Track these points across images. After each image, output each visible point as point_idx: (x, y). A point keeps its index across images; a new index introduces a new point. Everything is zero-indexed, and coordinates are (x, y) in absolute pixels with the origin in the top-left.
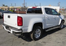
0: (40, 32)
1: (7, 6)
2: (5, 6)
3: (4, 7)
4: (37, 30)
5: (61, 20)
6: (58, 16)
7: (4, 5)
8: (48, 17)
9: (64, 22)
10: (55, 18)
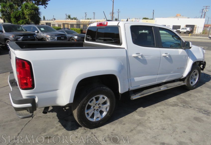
0: (108, 104)
1: (75, 19)
2: (72, 19)
3: (69, 20)
4: (94, 98)
5: (190, 63)
6: (180, 51)
7: (69, 17)
8: (142, 56)
9: (204, 67)
10: (169, 59)
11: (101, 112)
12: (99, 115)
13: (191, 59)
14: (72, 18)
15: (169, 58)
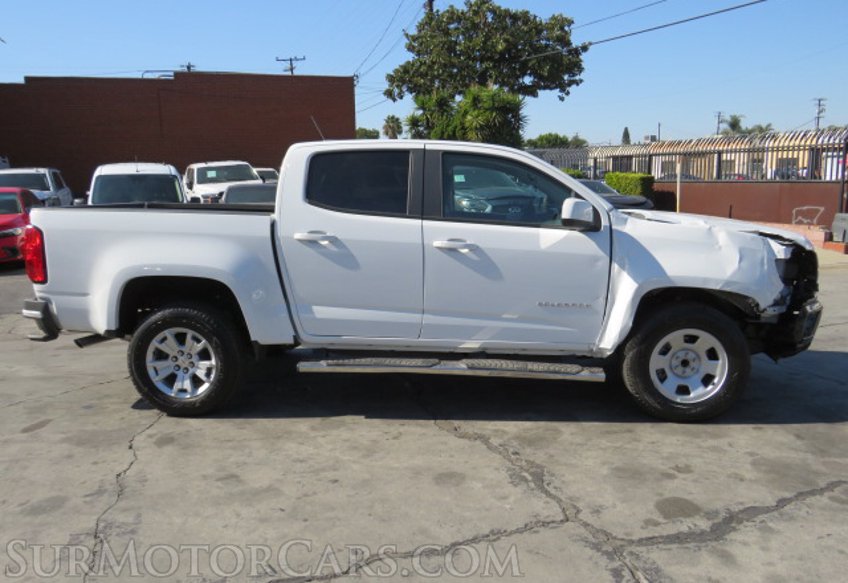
7: (735, 125)
8: (333, 240)
10: (479, 261)
11: (197, 382)
12: (187, 384)
13: (629, 274)
14: (750, 128)
15: (474, 257)
